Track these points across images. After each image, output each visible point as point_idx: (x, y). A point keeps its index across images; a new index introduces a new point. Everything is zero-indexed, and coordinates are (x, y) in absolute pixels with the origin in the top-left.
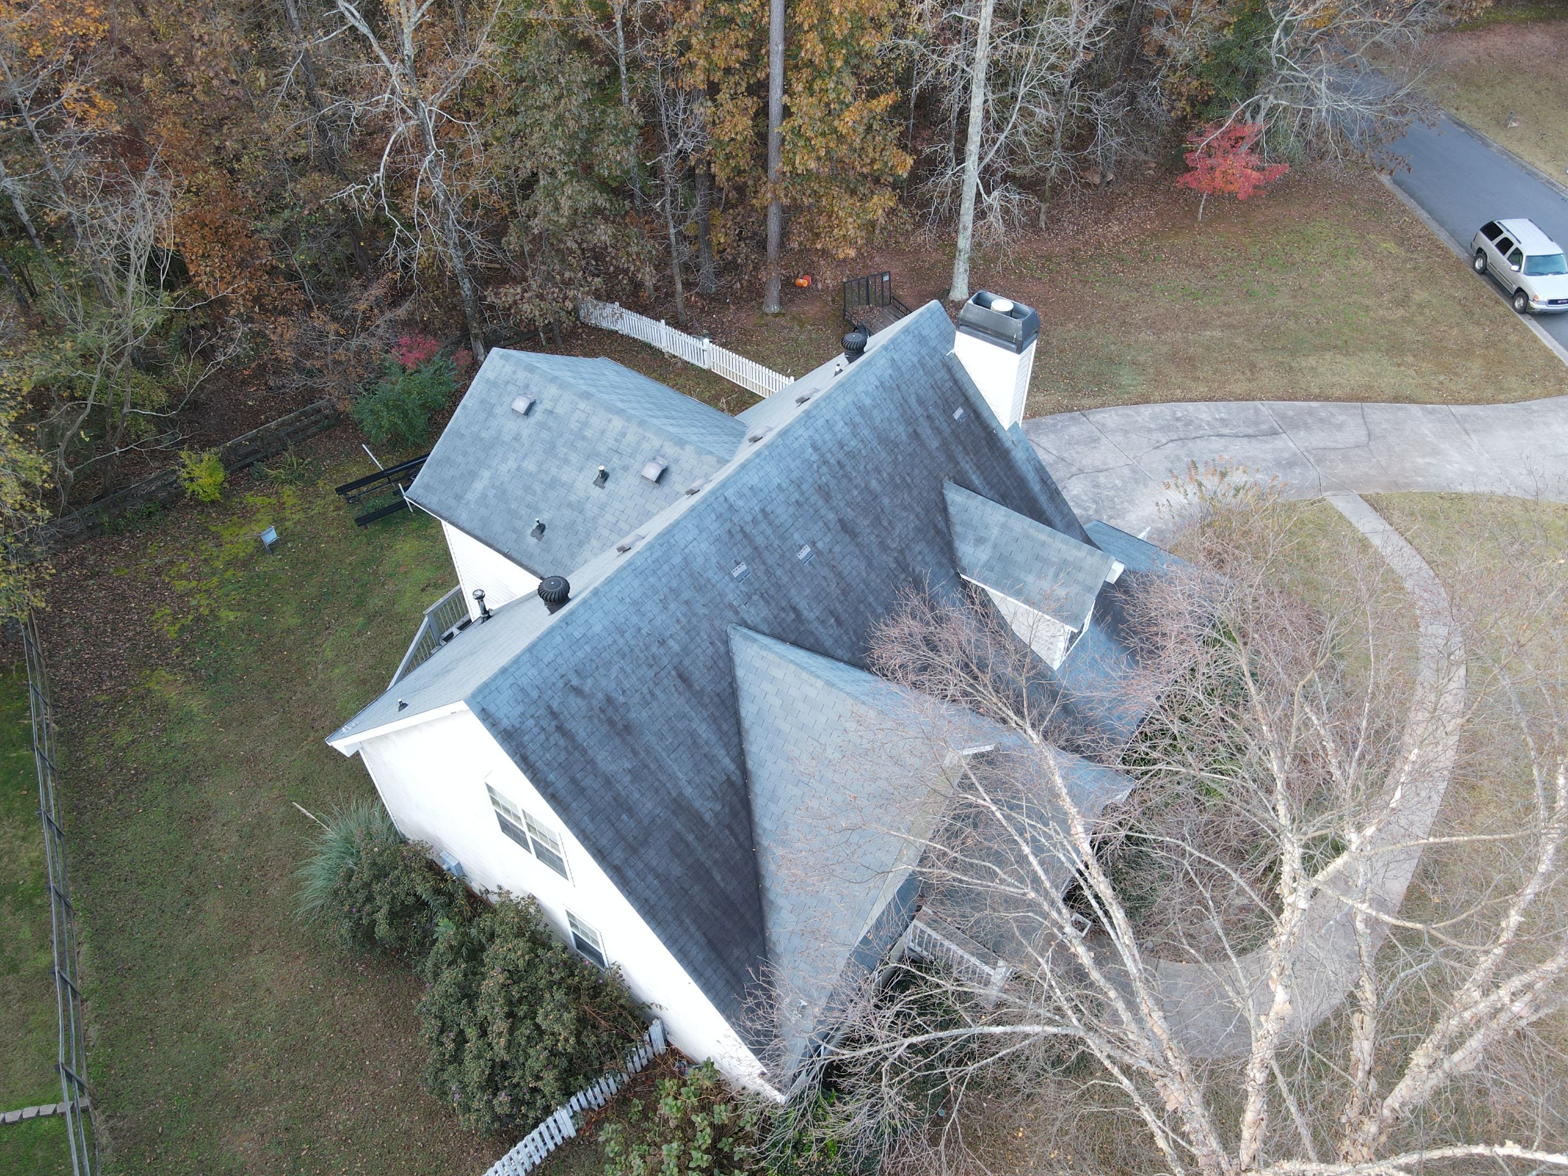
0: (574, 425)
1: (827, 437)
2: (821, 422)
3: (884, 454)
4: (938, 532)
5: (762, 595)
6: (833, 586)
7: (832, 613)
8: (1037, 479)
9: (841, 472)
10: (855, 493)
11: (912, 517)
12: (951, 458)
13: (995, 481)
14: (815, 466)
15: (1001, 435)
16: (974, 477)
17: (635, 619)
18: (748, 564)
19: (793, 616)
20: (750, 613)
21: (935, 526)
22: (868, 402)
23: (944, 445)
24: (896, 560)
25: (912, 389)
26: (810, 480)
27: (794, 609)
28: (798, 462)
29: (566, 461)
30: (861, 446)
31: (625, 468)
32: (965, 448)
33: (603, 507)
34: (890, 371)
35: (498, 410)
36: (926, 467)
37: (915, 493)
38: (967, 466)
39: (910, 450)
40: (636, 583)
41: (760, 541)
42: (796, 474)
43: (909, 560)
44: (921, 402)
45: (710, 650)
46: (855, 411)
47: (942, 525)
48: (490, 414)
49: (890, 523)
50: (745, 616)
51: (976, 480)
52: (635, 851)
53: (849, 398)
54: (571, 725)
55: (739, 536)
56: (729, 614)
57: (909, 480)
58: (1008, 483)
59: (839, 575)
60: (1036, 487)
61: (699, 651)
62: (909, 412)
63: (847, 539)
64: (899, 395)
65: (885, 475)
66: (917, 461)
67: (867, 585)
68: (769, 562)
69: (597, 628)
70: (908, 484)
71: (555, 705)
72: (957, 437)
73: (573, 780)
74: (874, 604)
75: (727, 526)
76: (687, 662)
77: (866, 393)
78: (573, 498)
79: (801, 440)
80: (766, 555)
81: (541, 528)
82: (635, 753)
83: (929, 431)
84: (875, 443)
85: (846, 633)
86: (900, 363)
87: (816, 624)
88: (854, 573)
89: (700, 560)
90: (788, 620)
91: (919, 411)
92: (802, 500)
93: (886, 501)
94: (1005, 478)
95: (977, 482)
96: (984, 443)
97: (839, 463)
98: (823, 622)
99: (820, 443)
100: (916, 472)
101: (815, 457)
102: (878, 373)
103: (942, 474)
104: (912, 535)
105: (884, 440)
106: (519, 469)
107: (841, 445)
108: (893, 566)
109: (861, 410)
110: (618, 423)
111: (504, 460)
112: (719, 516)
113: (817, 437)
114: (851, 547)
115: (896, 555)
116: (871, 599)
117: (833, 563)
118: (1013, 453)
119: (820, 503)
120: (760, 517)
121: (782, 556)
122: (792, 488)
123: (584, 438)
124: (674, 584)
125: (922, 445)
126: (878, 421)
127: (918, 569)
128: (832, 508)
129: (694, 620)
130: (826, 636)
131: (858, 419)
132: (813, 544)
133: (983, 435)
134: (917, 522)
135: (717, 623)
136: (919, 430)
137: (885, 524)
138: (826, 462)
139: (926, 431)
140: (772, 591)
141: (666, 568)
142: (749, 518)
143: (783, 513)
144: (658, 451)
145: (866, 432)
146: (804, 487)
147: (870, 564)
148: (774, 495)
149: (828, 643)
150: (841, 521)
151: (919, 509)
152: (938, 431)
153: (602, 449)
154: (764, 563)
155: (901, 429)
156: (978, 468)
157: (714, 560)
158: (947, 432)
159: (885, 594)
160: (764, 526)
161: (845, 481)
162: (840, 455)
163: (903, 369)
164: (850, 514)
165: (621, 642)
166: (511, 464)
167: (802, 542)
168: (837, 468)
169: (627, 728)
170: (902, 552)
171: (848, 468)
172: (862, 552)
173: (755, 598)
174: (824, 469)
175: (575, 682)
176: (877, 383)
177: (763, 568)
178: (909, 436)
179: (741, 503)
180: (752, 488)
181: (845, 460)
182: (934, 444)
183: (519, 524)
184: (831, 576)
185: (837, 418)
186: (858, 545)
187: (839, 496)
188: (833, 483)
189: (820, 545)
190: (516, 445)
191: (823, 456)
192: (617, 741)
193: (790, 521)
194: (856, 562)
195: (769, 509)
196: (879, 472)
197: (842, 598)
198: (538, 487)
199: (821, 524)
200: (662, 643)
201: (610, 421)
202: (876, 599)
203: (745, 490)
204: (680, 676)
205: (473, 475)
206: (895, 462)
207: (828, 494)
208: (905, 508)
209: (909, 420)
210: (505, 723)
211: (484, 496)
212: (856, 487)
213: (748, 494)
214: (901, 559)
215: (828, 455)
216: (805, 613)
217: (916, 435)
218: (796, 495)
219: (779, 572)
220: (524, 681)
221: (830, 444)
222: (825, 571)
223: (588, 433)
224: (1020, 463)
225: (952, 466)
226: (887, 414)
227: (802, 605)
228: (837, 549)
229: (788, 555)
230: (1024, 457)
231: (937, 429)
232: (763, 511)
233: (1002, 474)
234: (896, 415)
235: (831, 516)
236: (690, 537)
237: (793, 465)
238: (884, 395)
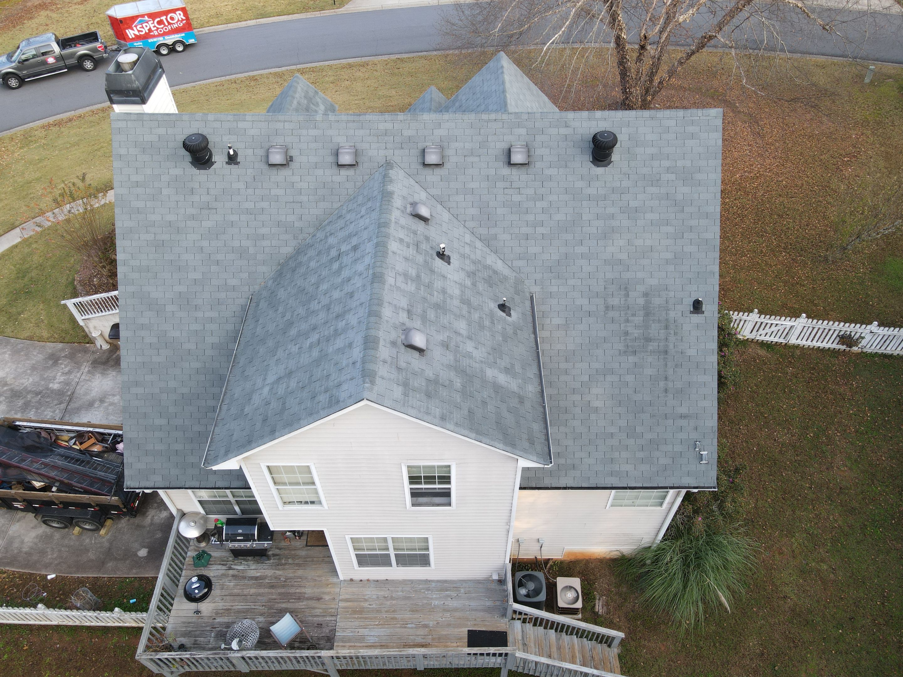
0: (411, 287)
29: (444, 291)
31: (427, 239)
33: (463, 256)
35: (430, 373)
48: (435, 382)
78: (468, 283)
81: (503, 307)
106: (470, 338)
110: (393, 246)
111: (469, 356)
123: (418, 276)
144: (402, 212)
153: (420, 259)
166: (469, 347)
183: (510, 330)
190: (452, 345)
198: (476, 316)
201: (394, 253)
205: (497, 388)
211: (507, 371)
223: (413, 272)
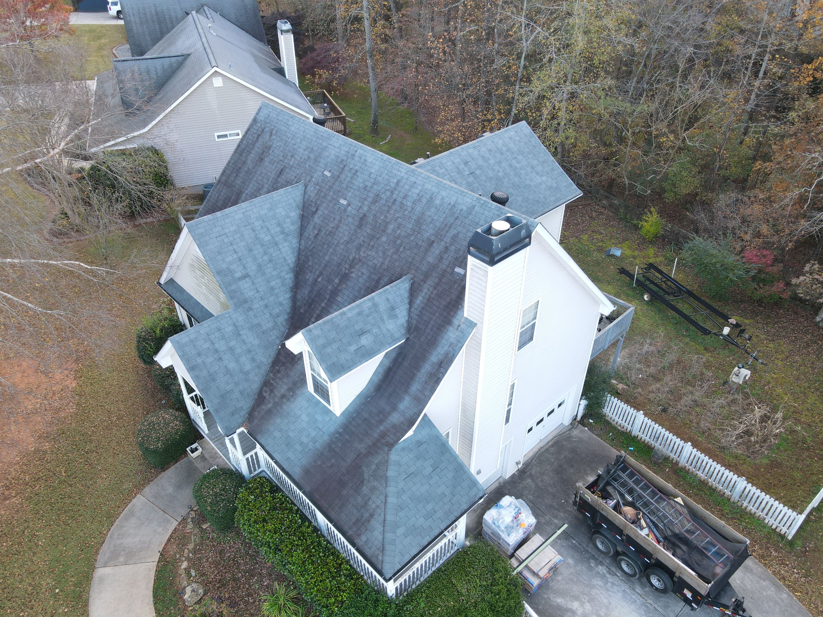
1: (407, 187)
2: (413, 179)
3: (410, 226)
4: (378, 282)
5: (319, 190)
6: (332, 225)
7: (320, 230)
8: (441, 357)
9: (390, 204)
10: (382, 218)
11: (381, 260)
12: (427, 276)
13: (425, 318)
14: (388, 187)
15: (459, 313)
16: (420, 298)
17: (298, 140)
18: (331, 176)
19: (314, 210)
20: (310, 188)
21: (380, 279)
22: (438, 202)
23: (433, 267)
24: (354, 258)
25: (460, 229)
26: (380, 188)
27: (317, 209)
28: (386, 177)
30: (409, 209)
32: (437, 284)
34: (465, 208)
36: (413, 259)
37: (395, 257)
38: (426, 290)
39: (420, 243)
40: (312, 133)
41: (343, 176)
42: (380, 179)
43: (357, 267)
44: (454, 238)
45: (293, 178)
46: (428, 197)
47: (382, 282)
49: (373, 246)
50: (309, 186)
51: (419, 300)
52: (225, 185)
53: (435, 189)
54: (260, 139)
55: (342, 166)
56: (308, 178)
57: (401, 250)
58: (428, 331)
59: (338, 226)
60: (434, 358)
61: (292, 173)
62: (444, 233)
63: (357, 223)
64: (452, 221)
65: (398, 232)
66: (415, 250)
67: (337, 245)
68: (335, 186)
69: (292, 129)
70: (398, 250)
71: (266, 129)
72: (443, 276)
73: (244, 149)
74: (329, 253)
75: (345, 158)
76: (287, 170)
77: (443, 199)
79: (399, 173)
80: (337, 183)
82: (254, 168)
83: (437, 252)
84: (414, 217)
85: (313, 242)
86: (474, 213)
87: (313, 224)
88: (341, 235)
89: (327, 154)
90: (312, 209)
91: (448, 240)
92: (368, 188)
93: (384, 239)
94: (430, 326)
95: (418, 302)
96: (448, 300)
97: (395, 200)
98: (314, 227)
99: (401, 184)
100: (408, 252)
101: (393, 185)
102: (460, 201)
103: (413, 272)
104: (370, 263)
105: (419, 222)
107: (405, 197)
108: (351, 258)
109: (431, 199)
112: (348, 152)
113: (404, 181)
114: (353, 227)
115: (357, 257)
116: (331, 250)
117: (343, 220)
118: (451, 328)
119: (370, 199)
120: (353, 171)
121: (339, 191)
122: (372, 180)
124: (315, 148)
125: (427, 250)
126: (428, 213)
127: (353, 275)
128: (370, 207)
129: (303, 164)
130: (310, 232)
131: (424, 200)
132: (349, 205)
133: (454, 297)
134: (379, 265)
135: (304, 175)
136: (435, 245)
137: (371, 244)
138: (392, 193)
139: (436, 250)
140: (322, 194)
141: (321, 141)
142: (351, 166)
143: (359, 182)
145: (419, 209)
146: (375, 187)
147: (348, 242)
148: (365, 173)
149: (306, 234)
150: (365, 215)
151: (386, 262)
152: (440, 259)
154: (333, 184)
155: (431, 231)
156: (428, 300)
157: (329, 160)
158: (443, 266)
159: (335, 258)
160: (350, 175)
161: (386, 208)
162: (399, 199)
163: (471, 217)
164: (370, 219)
165: (290, 140)
167: (348, 198)
168: (392, 201)
169: (262, 159)
170: (360, 260)
171: (394, 207)
172: (353, 235)
173: (318, 187)
174: (388, 193)
175: (274, 132)
176: (452, 203)
177: (331, 184)
178: (428, 239)
179: (357, 159)
180: (365, 160)
181: (397, 203)
182: (431, 259)
184: (336, 222)
185: (420, 188)
186: (355, 231)
187: (377, 209)
188: (383, 202)
189: (349, 209)
191: (395, 189)
192: (257, 159)
193: (356, 188)
194: (346, 233)
195: (358, 174)
196: (399, 228)
197: (327, 233)
199: (360, 204)
200: (292, 156)
202: (332, 254)
203: (364, 158)
204: (282, 170)
206: (409, 236)
207: (376, 202)
208: (384, 253)
209: (439, 234)
210: (258, 117)
212: (386, 216)
213: (362, 160)
214: (356, 261)
215: (396, 192)
216: (316, 216)
217: (431, 244)
218: (369, 185)
219: (331, 193)
220: (271, 115)
221: (403, 190)
222: (337, 218)
224: (446, 337)
225: (422, 277)
226: (436, 218)
227: (320, 212)
228: (350, 220)
229: (340, 194)
230: (452, 340)
231: (442, 258)
232: (357, 171)
233: (432, 322)
234: (438, 224)
235: (365, 208)
236: (335, 144)
237: (384, 175)
238: (447, 211)
